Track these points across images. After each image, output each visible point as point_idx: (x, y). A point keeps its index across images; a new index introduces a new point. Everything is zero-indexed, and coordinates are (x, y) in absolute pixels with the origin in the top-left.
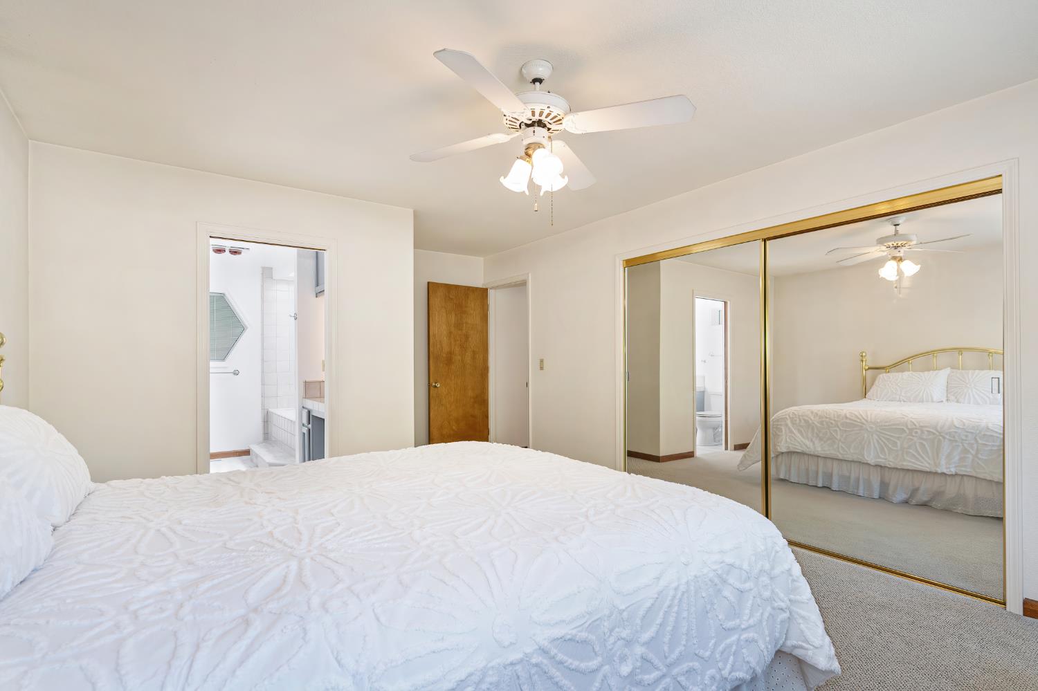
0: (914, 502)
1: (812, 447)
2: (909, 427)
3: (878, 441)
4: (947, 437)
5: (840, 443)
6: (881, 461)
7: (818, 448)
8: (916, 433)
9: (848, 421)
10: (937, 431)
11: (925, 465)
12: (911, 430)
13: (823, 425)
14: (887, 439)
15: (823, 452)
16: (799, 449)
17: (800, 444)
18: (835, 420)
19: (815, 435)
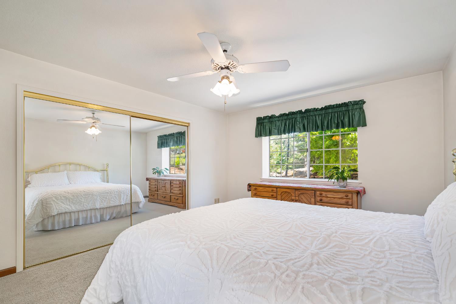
0: (112, 218)
1: (70, 208)
2: (110, 191)
3: (100, 199)
4: (122, 192)
5: (84, 203)
6: (102, 206)
7: (73, 208)
8: (112, 193)
9: (86, 193)
10: (118, 191)
11: (117, 203)
12: (110, 192)
13: (74, 197)
14: (103, 197)
15: (76, 209)
16: (64, 211)
17: (64, 208)
18: (79, 194)
19: (71, 202)
